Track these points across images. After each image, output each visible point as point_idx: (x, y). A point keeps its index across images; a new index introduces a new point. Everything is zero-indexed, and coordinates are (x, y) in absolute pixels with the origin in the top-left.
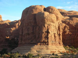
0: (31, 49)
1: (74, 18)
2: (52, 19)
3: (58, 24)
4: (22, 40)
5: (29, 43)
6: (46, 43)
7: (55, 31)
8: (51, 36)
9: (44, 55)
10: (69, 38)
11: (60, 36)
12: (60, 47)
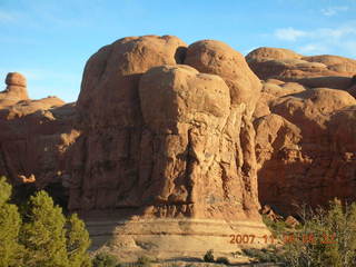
0: (111, 234)
1: (322, 90)
2: (207, 99)
3: (240, 122)
4: (81, 194)
5: (108, 208)
6: (183, 208)
7: (225, 150)
8: (204, 173)
9: (166, 261)
10: (302, 181)
11: (246, 175)
12: (247, 223)
